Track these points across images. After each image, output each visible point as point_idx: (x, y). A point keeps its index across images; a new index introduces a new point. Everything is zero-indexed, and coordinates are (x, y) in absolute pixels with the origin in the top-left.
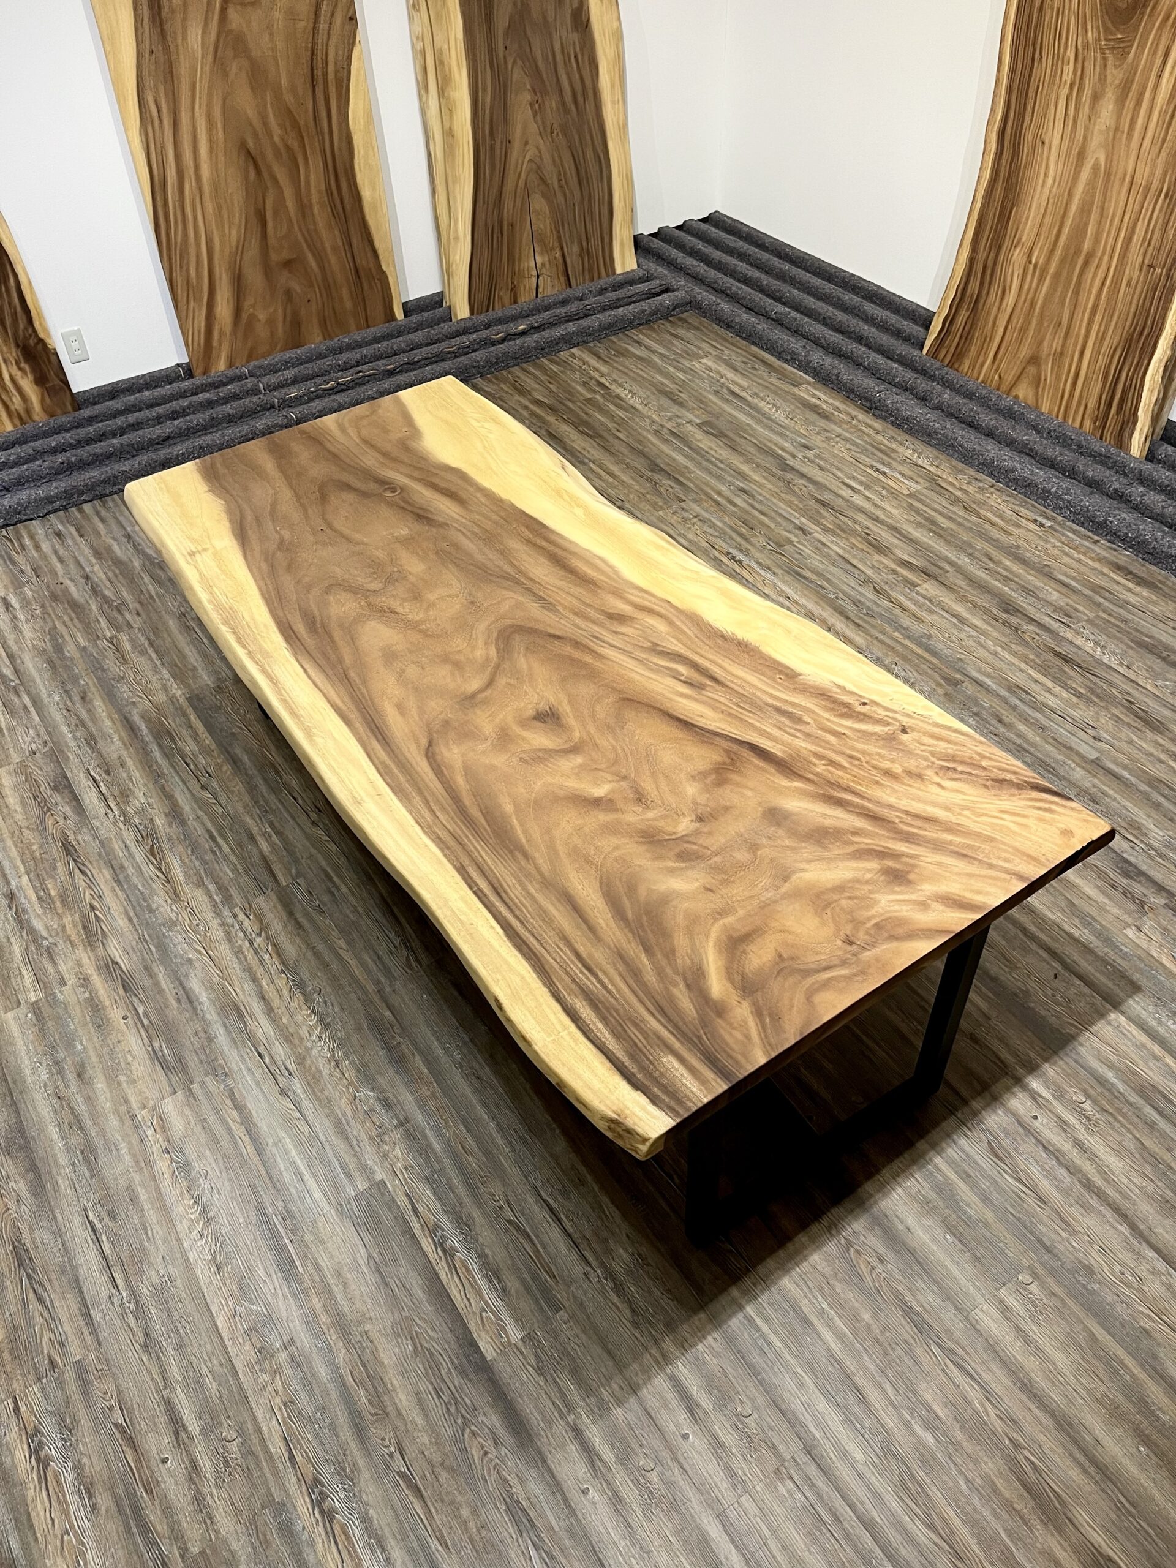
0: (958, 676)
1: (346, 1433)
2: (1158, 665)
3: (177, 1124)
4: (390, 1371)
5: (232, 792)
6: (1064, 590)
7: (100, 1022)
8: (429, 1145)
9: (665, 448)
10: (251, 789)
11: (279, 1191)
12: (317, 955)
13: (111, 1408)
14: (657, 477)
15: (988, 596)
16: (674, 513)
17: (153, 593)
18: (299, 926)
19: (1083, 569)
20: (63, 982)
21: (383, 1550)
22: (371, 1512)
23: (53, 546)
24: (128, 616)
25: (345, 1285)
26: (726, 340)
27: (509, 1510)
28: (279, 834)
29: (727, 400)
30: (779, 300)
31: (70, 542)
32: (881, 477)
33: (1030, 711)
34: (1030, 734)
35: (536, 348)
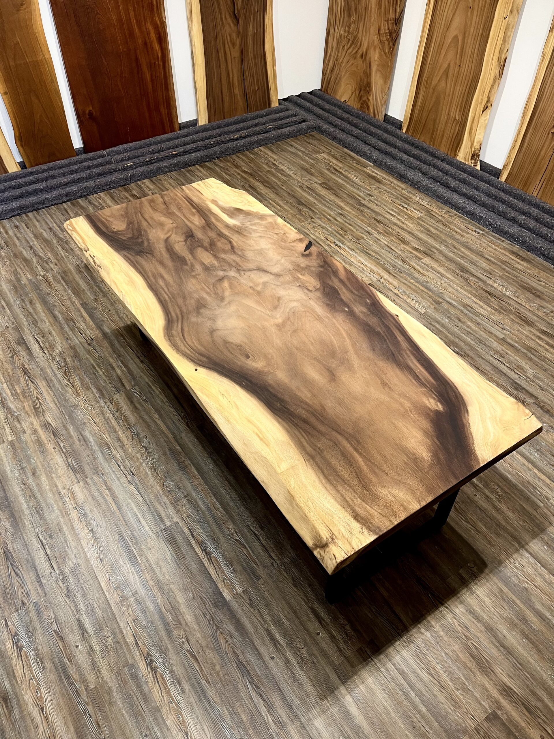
0: (440, 300)
1: (163, 633)
2: (531, 296)
3: (80, 497)
4: (182, 606)
5: (103, 347)
6: (489, 262)
7: (43, 450)
8: (198, 506)
9: (305, 194)
10: (112, 345)
11: (129, 526)
12: (145, 421)
13: (51, 623)
14: (301, 207)
15: (454, 264)
16: (309, 224)
17: (63, 255)
18: (136, 408)
19: (497, 253)
20: (24, 432)
21: (180, 685)
22: (174, 668)
23: (14, 232)
24: (52, 266)
25: (161, 568)
26: (332, 145)
27: (238, 666)
28: (126, 366)
29: (333, 173)
30: (357, 127)
31: (22, 231)
32: (405, 210)
33: (473, 317)
34: (473, 326)
35: (243, 146)
